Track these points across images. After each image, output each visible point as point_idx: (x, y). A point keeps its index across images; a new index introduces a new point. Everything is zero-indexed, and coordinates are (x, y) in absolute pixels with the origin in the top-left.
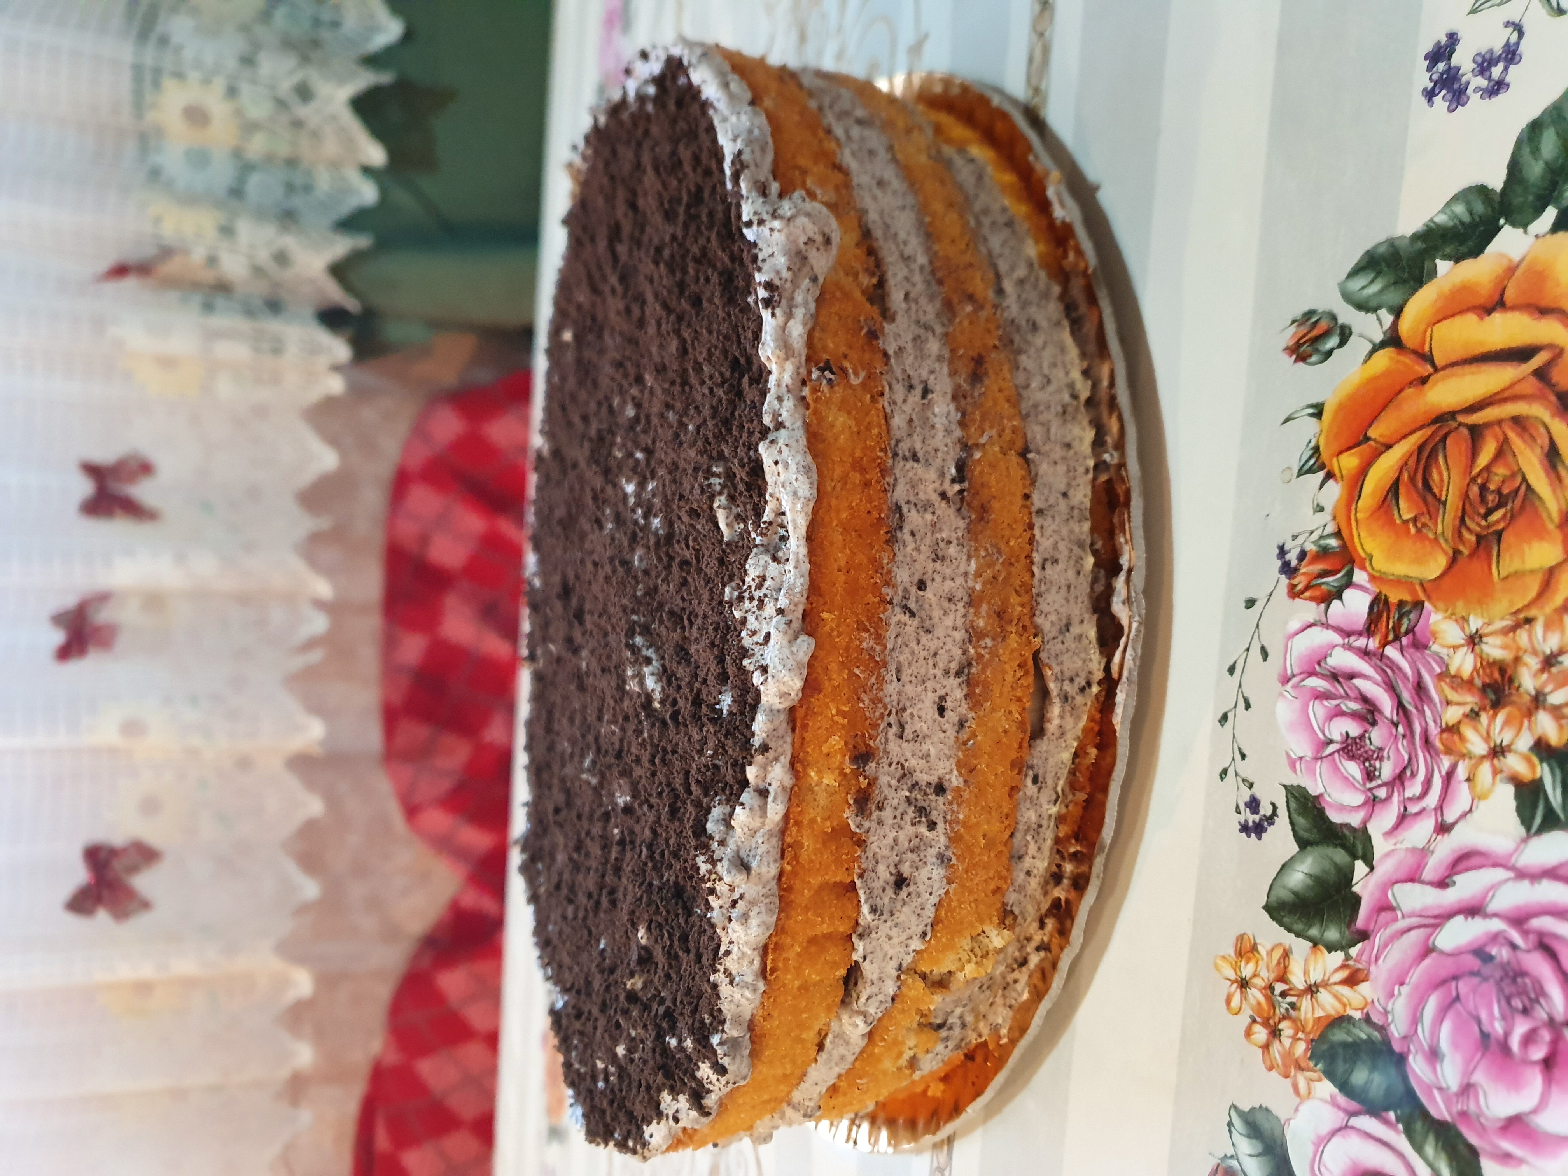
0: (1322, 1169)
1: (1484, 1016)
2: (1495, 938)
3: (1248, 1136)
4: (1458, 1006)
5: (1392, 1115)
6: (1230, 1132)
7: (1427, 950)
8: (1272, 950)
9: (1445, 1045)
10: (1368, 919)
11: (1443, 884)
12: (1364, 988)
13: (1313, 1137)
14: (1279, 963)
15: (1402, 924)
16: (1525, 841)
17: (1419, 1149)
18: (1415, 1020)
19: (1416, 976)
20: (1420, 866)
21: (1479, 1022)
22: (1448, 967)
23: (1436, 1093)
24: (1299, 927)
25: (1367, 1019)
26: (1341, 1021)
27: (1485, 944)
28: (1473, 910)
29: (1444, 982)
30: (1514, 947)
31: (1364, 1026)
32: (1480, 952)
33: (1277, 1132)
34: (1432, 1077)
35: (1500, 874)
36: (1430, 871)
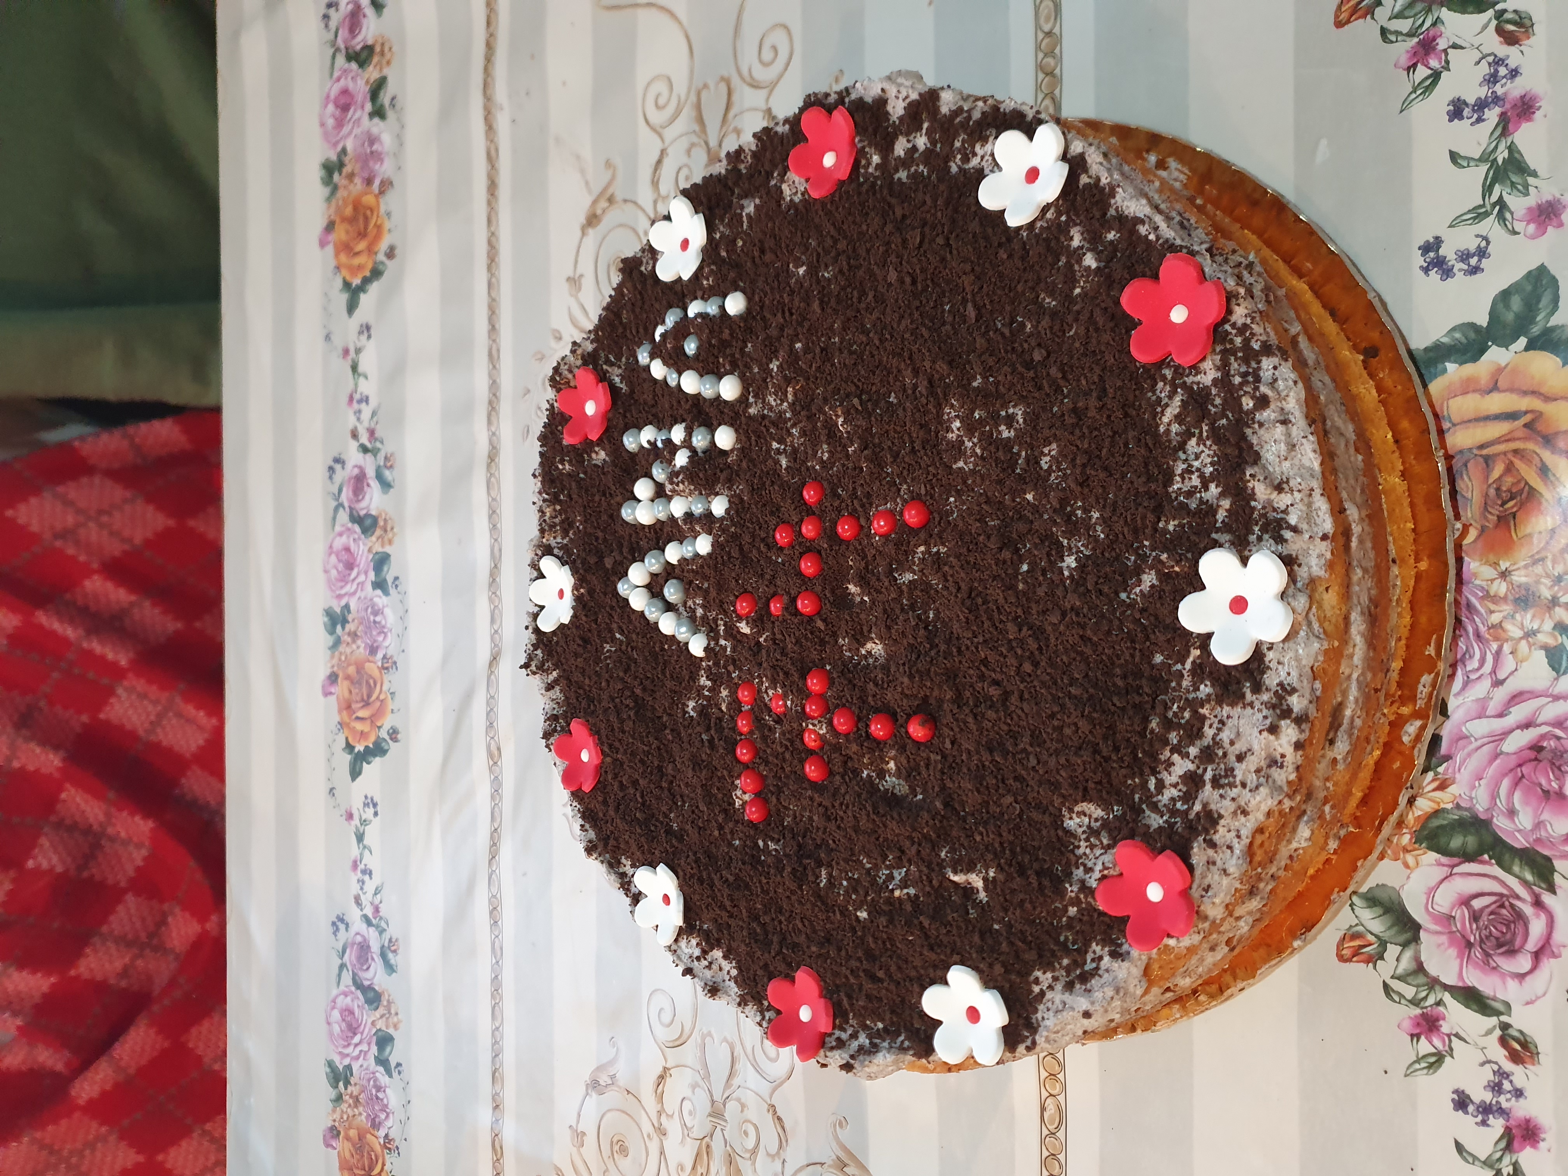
0: (1435, 907)
1: (1544, 782)
2: (1543, 737)
3: (1369, 907)
4: (1524, 780)
5: (1486, 857)
6: (1353, 910)
7: (1496, 756)
9: (1517, 805)
10: (1450, 747)
11: (1501, 715)
12: (1453, 789)
13: (1425, 890)
15: (1475, 745)
16: (1556, 679)
17: (1508, 870)
18: (1494, 796)
19: (1491, 771)
20: (1484, 709)
21: (1540, 785)
22: (1513, 761)
23: (1517, 834)
25: (1458, 806)
26: (1436, 813)
27: (1539, 741)
28: (1527, 725)
29: (1511, 770)
30: (1558, 738)
31: (1456, 811)
32: (1536, 748)
33: (1394, 897)
34: (1513, 826)
35: (1544, 700)
36: (1492, 709)
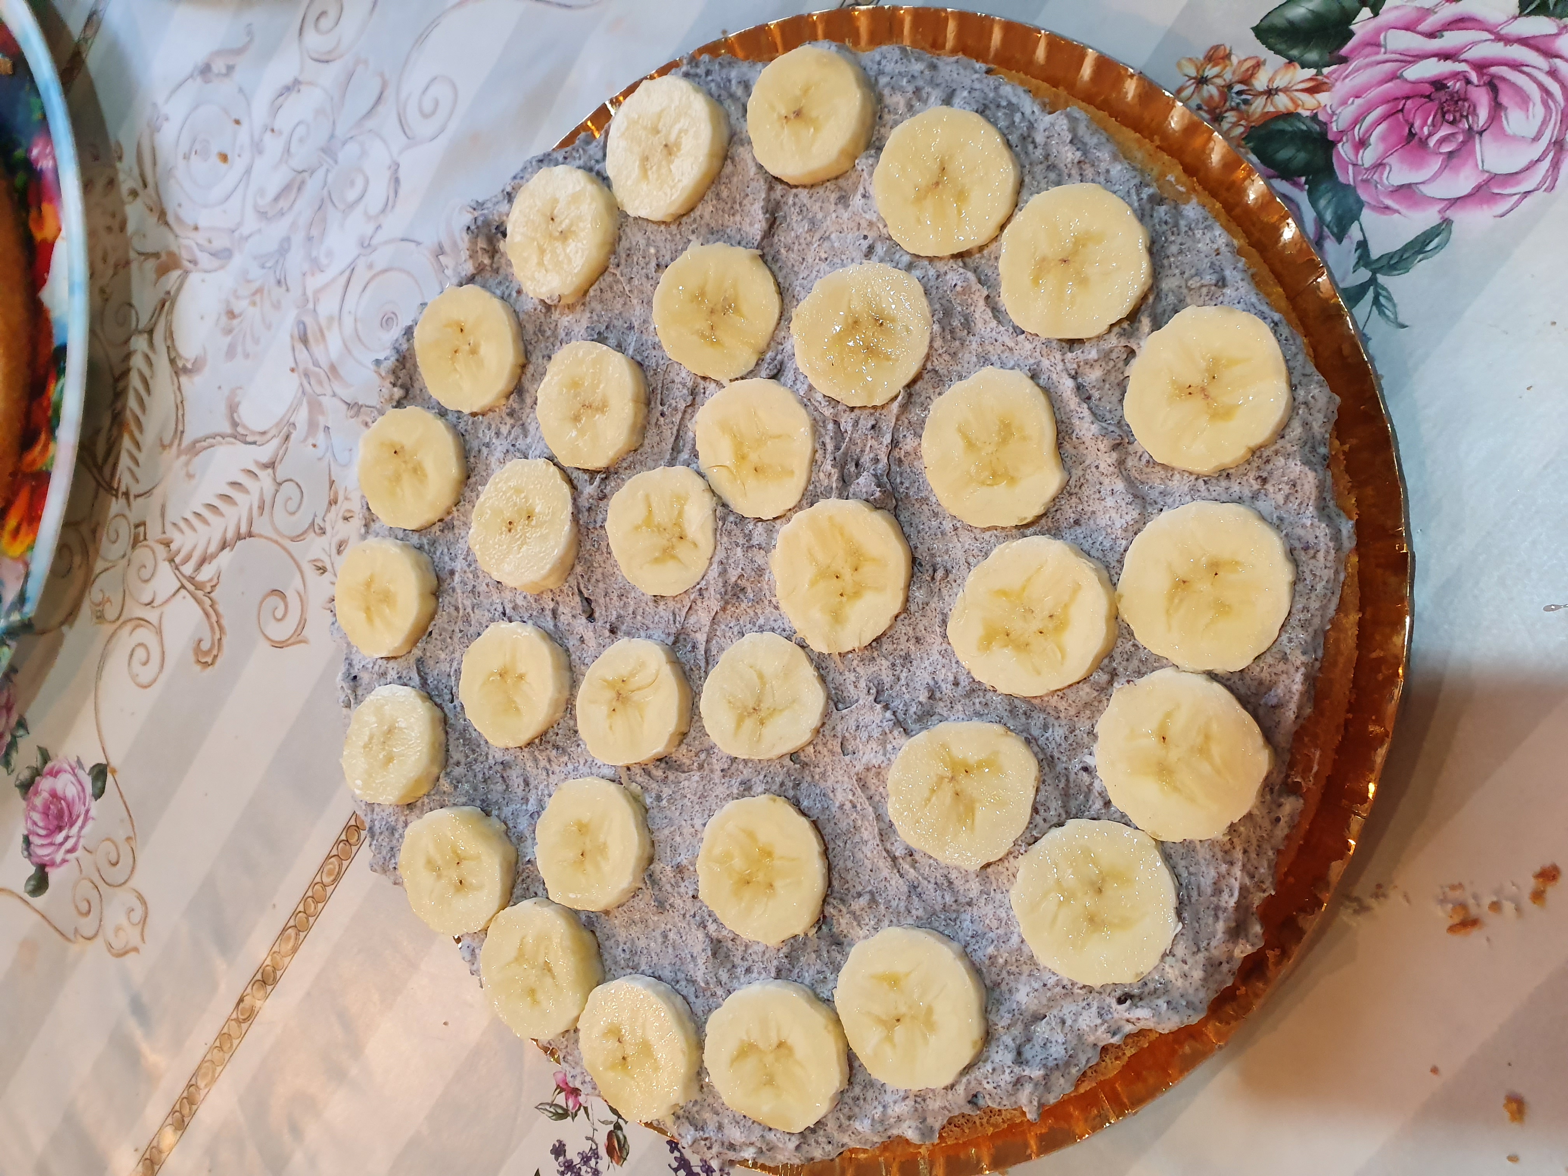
1: (1417, 123)
2: (1455, 75)
4: (1400, 116)
5: (1303, 179)
7: (1394, 76)
8: (1245, 60)
9: (1373, 139)
10: (1352, 50)
11: (1432, 35)
12: (1323, 98)
14: (1248, 70)
15: (1381, 57)
16: (1515, 18)
18: (1358, 120)
19: (1374, 93)
20: (1420, 20)
21: (1412, 126)
22: (1406, 89)
23: (1350, 167)
24: (1283, 47)
25: (1314, 117)
26: (1289, 116)
27: (1446, 79)
28: (1446, 56)
29: (1396, 99)
30: (1468, 82)
31: (1308, 122)
32: (1438, 84)
34: (1353, 158)
35: (1486, 35)
36: (1427, 25)
